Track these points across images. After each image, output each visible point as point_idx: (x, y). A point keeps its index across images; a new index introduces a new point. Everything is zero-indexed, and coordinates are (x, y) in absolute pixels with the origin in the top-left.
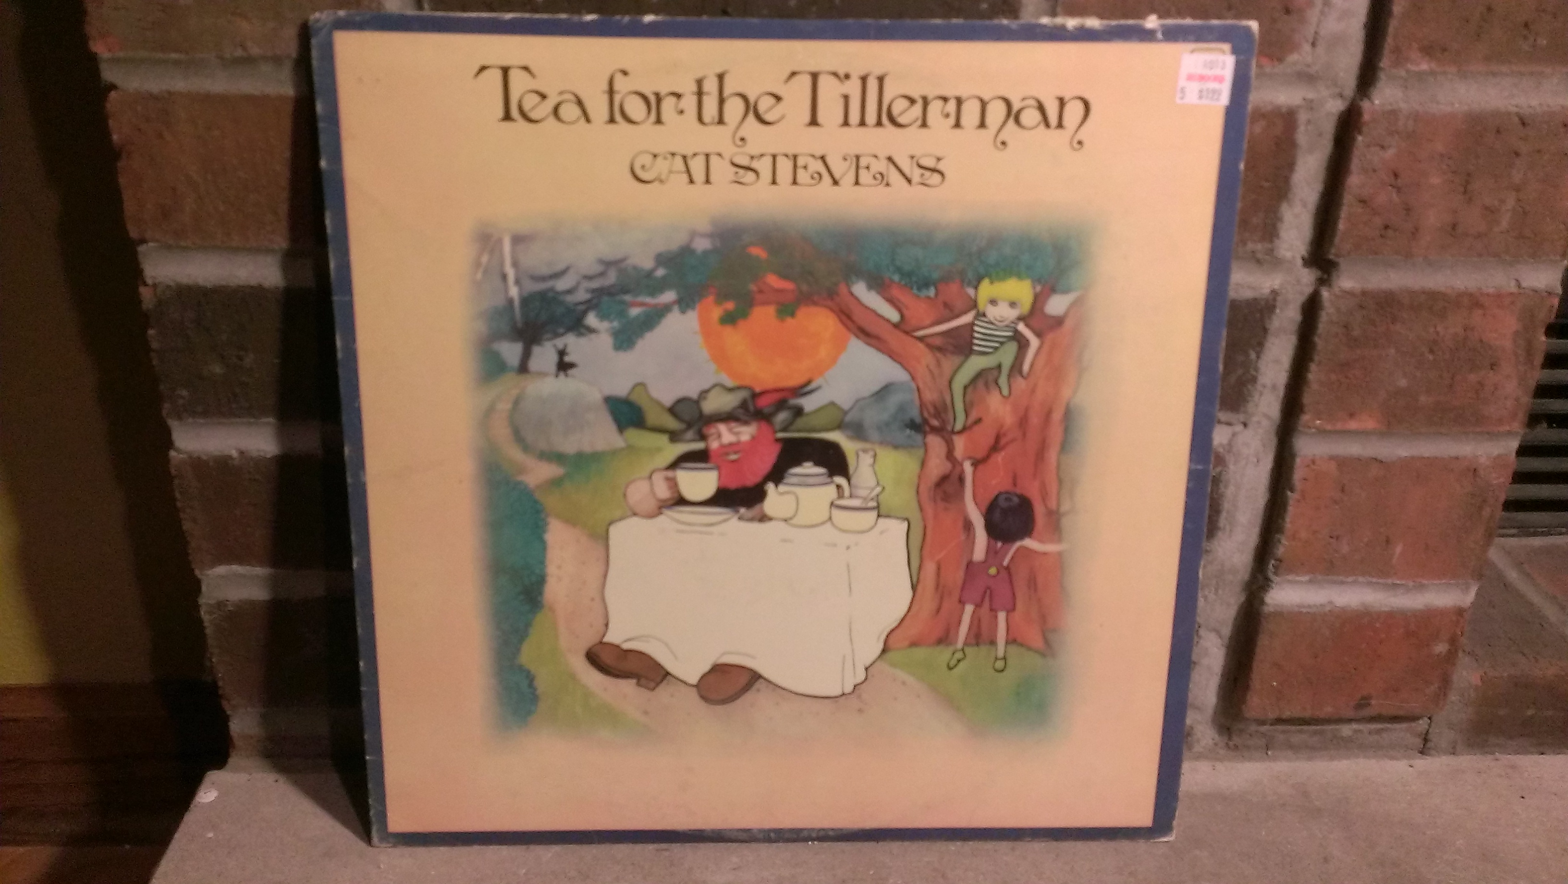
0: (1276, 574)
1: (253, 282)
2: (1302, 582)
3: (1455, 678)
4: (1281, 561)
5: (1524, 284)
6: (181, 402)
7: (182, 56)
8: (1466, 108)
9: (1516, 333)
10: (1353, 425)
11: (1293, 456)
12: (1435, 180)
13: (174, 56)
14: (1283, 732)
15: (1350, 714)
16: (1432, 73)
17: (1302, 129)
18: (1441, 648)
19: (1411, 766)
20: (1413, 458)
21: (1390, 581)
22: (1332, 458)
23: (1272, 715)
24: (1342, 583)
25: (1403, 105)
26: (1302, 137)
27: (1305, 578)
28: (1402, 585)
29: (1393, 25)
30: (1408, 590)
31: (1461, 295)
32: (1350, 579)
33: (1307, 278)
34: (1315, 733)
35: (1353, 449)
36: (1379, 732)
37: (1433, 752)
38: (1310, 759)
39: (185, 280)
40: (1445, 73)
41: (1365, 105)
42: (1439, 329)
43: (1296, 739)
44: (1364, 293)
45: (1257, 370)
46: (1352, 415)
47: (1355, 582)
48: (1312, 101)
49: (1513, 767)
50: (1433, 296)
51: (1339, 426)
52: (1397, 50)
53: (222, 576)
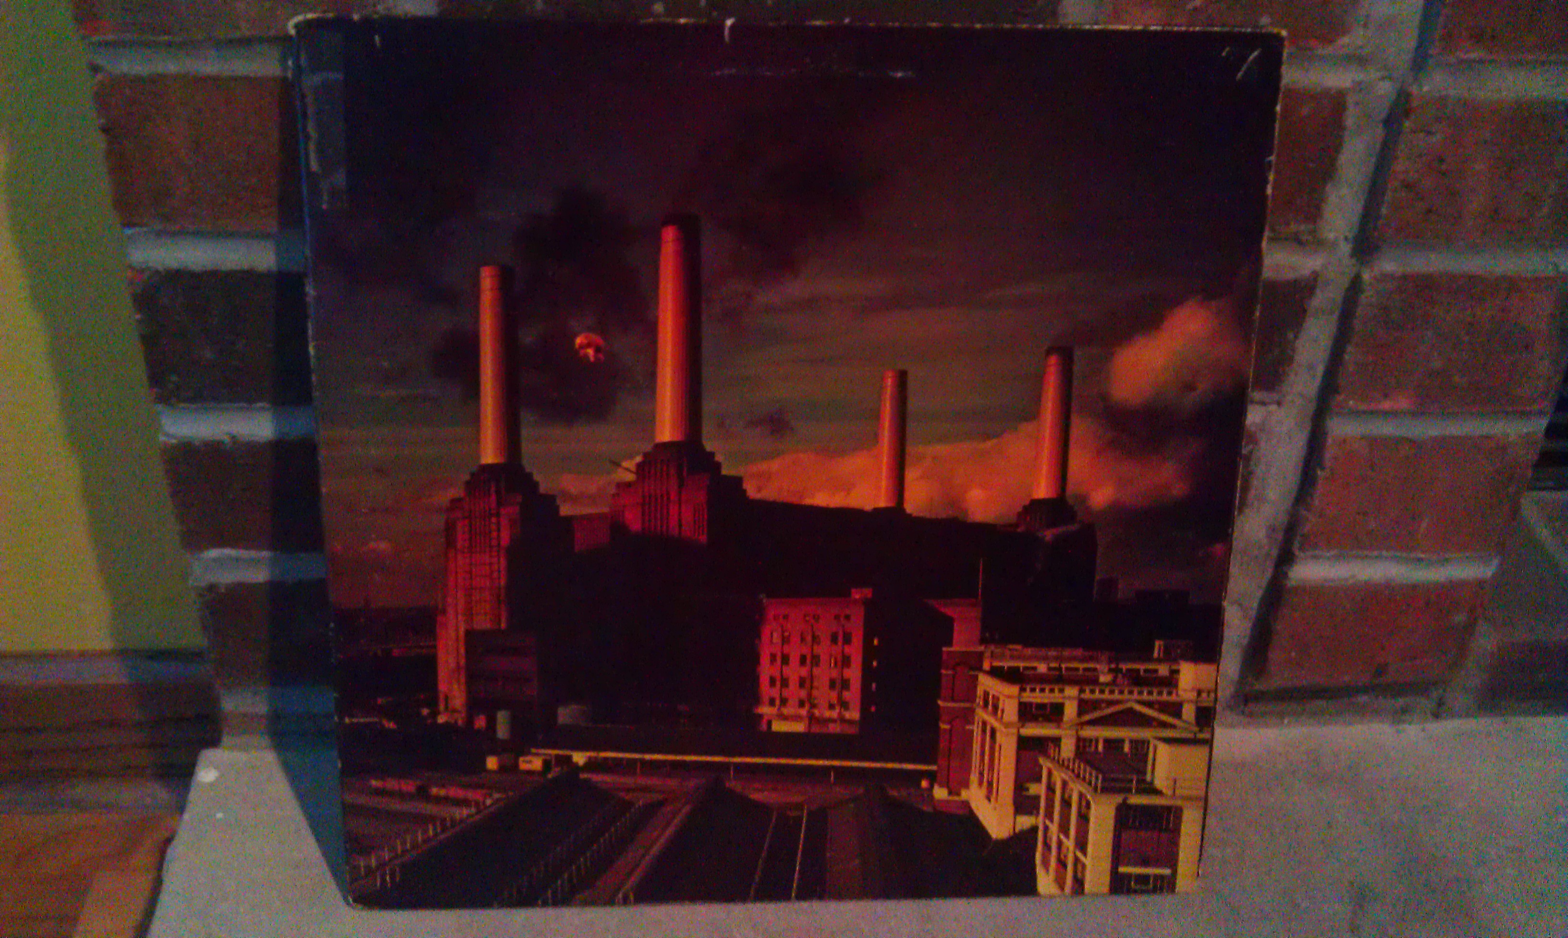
0: (1300, 549)
1: (245, 266)
2: (1328, 557)
3: (1472, 647)
4: (1307, 537)
7: (173, 39)
8: (1513, 96)
9: (1552, 315)
10: (1386, 405)
11: (1325, 434)
13: (164, 38)
15: (1366, 684)
16: (1482, 61)
17: (1350, 111)
18: (1460, 618)
19: (1424, 730)
20: (1444, 437)
21: (1414, 555)
22: (1363, 437)
24: (1367, 557)
25: (1452, 92)
26: (1351, 119)
27: (1331, 554)
28: (1426, 559)
29: (1444, 13)
30: (1431, 564)
31: (1500, 279)
32: (1375, 553)
33: (1349, 259)
35: (1386, 429)
37: (1447, 715)
38: (1325, 724)
39: (175, 265)
40: (1495, 61)
41: (1416, 88)
42: (1476, 312)
44: (1405, 277)
45: (1293, 350)
46: (1386, 396)
47: (1379, 558)
48: (1361, 83)
49: (1521, 728)
50: (1472, 279)
51: (1373, 407)
52: (1447, 37)
53: (215, 560)
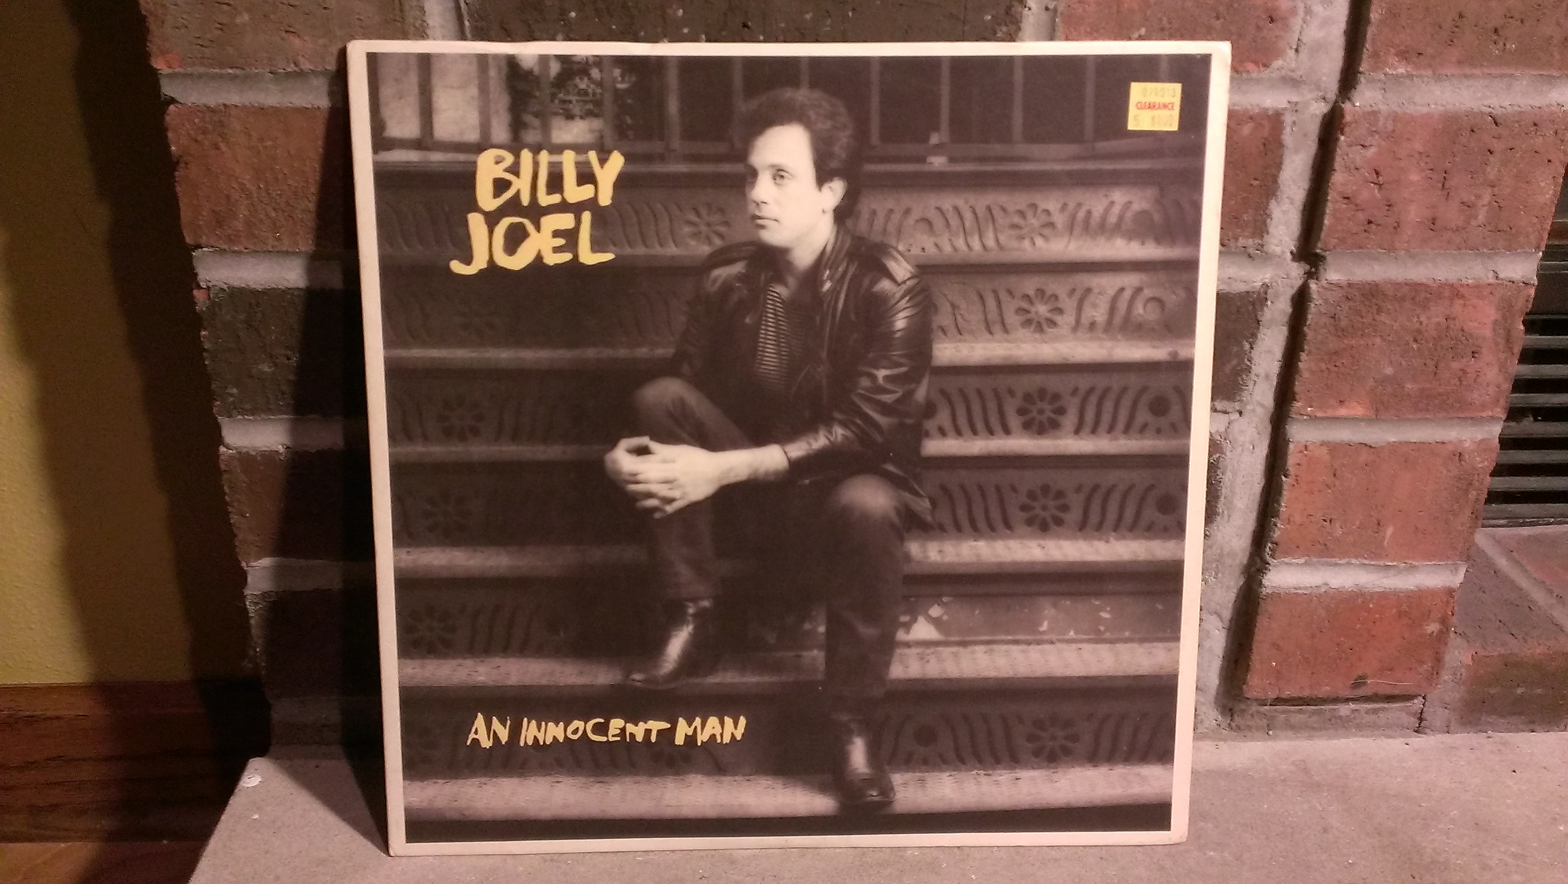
0: (1272, 556)
2: (1298, 564)
3: (1447, 658)
4: (1277, 544)
5: (1501, 276)
6: (231, 399)
7: (238, 72)
8: (1442, 108)
9: (1495, 322)
10: (1343, 412)
11: (1287, 442)
12: (1414, 177)
13: (230, 71)
14: (1283, 712)
15: (1348, 693)
16: (1410, 76)
17: (1288, 130)
18: (1433, 627)
19: (1407, 745)
20: (1400, 443)
21: (1381, 563)
22: (1323, 444)
23: (1272, 695)
24: (1336, 565)
25: (1383, 107)
26: (1288, 138)
27: (1302, 561)
28: (1394, 566)
29: (1371, 31)
30: (1399, 571)
31: (1442, 286)
32: (1344, 561)
33: (1296, 271)
34: (1314, 713)
35: (1344, 434)
36: (1375, 711)
37: (1427, 731)
38: (1310, 738)
39: (236, 283)
40: (1421, 76)
41: (1347, 106)
42: (1423, 319)
43: (1296, 719)
44: (1350, 285)
45: (1250, 360)
46: (1341, 402)
47: (1349, 564)
48: (1296, 103)
49: (1505, 744)
50: (1416, 287)
51: (1330, 413)
52: (1375, 55)
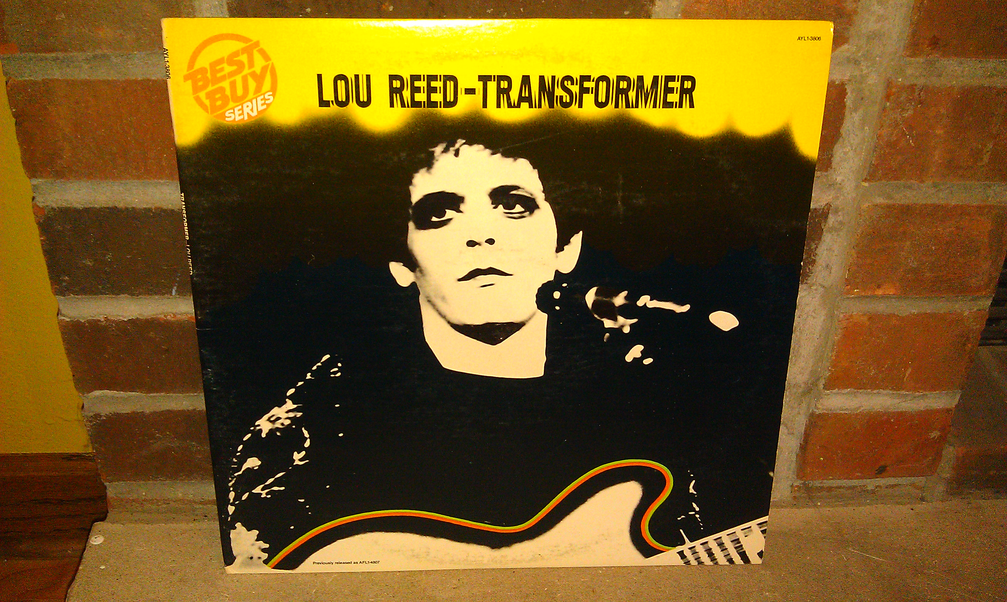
0: (825, 389)
1: (111, 205)
2: (843, 394)
3: (944, 453)
6: (64, 284)
8: (961, 84)
10: (880, 292)
12: (939, 132)
13: (53, 55)
17: (849, 96)
18: (935, 434)
19: (912, 509)
20: (920, 314)
21: (901, 393)
23: (819, 479)
24: (869, 393)
25: (918, 81)
26: (849, 101)
28: (910, 394)
30: (914, 398)
32: (875, 391)
33: (851, 194)
34: (850, 488)
35: (879, 307)
36: (892, 487)
38: (846, 505)
39: (65, 204)
42: (939, 229)
44: (888, 206)
45: (816, 255)
46: (879, 287)
47: (879, 393)
48: (856, 77)
51: (870, 293)
52: (914, 45)
53: (97, 397)
